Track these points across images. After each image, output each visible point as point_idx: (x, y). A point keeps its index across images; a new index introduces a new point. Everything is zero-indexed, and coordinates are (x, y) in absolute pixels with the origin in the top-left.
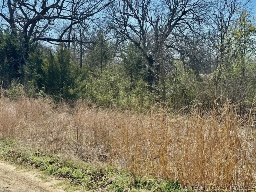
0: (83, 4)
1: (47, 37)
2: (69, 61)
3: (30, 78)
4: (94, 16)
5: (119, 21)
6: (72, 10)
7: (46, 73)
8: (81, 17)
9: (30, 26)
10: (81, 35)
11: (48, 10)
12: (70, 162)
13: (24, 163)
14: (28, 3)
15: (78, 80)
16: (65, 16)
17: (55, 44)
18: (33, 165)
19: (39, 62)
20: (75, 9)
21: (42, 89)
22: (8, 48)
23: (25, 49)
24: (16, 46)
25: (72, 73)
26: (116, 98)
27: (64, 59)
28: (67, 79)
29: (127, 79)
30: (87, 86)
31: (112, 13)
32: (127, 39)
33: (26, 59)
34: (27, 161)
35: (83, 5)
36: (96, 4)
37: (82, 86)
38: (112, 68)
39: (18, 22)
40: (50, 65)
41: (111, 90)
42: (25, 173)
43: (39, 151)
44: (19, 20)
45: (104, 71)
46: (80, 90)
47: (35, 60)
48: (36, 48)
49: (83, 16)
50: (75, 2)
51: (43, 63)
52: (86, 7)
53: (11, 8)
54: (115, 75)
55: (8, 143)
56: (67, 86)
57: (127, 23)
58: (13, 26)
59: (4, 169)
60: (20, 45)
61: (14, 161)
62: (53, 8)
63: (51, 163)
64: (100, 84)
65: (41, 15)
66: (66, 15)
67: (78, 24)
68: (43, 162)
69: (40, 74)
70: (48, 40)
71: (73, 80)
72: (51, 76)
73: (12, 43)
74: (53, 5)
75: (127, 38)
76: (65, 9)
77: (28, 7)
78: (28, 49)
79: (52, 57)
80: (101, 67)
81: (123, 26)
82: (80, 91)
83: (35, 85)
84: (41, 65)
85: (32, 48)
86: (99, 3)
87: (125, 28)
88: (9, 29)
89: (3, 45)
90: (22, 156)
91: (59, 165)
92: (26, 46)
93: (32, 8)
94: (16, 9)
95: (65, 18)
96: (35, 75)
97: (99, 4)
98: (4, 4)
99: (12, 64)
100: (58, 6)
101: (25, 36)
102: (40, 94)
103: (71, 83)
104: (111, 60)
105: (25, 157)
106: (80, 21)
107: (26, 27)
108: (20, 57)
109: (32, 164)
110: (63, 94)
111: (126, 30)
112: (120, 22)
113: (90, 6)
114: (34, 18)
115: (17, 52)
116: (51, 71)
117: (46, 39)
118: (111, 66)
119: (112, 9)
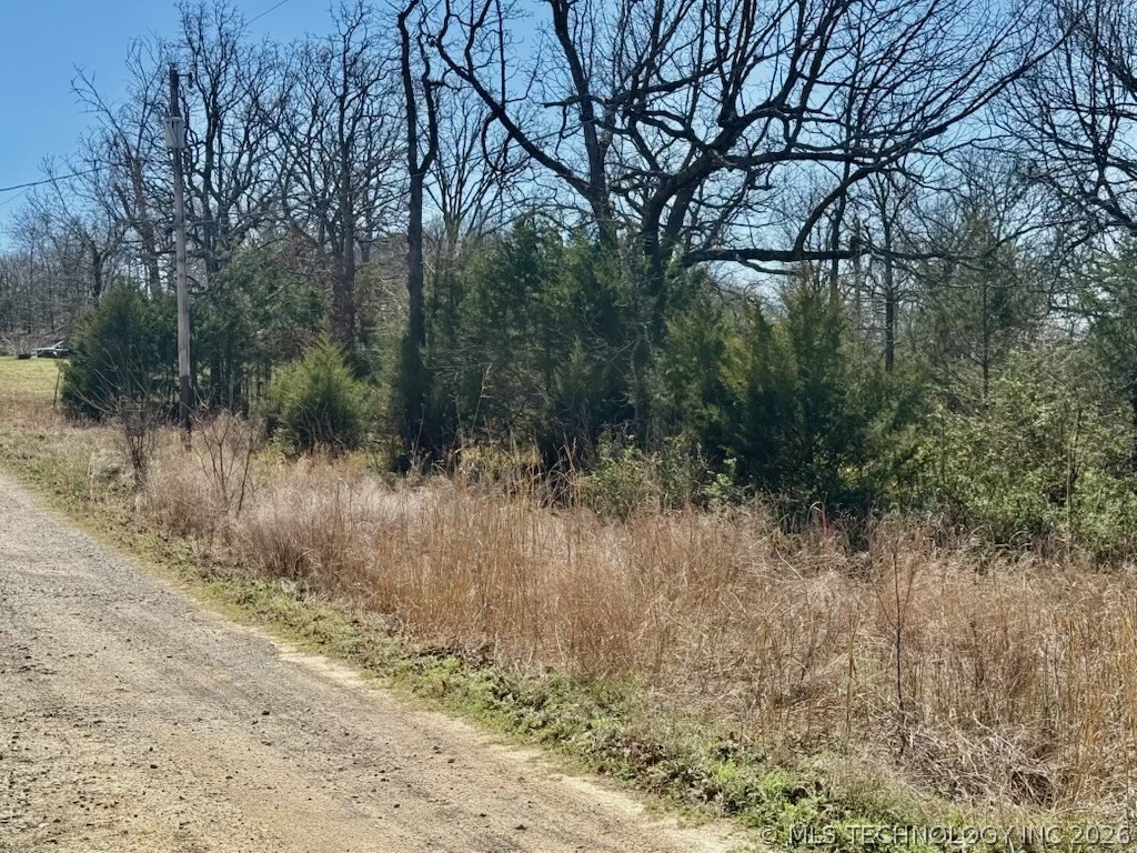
0: (894, 86)
1: (739, 246)
2: (837, 343)
3: (672, 423)
4: (946, 134)
5: (1066, 145)
6: (849, 119)
7: (737, 399)
8: (890, 144)
9: (668, 203)
10: (887, 227)
11: (744, 128)
12: (880, 798)
13: (679, 789)
14: (662, 109)
15: (878, 426)
16: (818, 146)
17: (776, 272)
18: (714, 800)
19: (712, 353)
20: (860, 112)
21: (724, 469)
22: (585, 301)
23: (653, 300)
24: (613, 290)
25: (853, 394)
26: (1062, 504)
27: (817, 333)
28: (828, 421)
29: (1118, 414)
30: (921, 452)
31: (1036, 111)
32: (1108, 224)
33: (658, 342)
34: (688, 780)
35: (896, 91)
36: (959, 80)
37: (899, 452)
38: (1039, 363)
39: (625, 193)
40: (757, 362)
41: (1037, 466)
42: (684, 832)
43: (736, 742)
44: (625, 184)
45: (1003, 379)
46: (889, 468)
47: (693, 346)
48: (695, 293)
49: (899, 139)
50: (861, 81)
51: (725, 356)
52: (911, 97)
53: (596, 135)
54: (1052, 397)
55: (606, 701)
56: (831, 451)
57: (1110, 151)
58: (603, 210)
59: (598, 811)
60: (630, 285)
61: (634, 777)
62: (766, 118)
63: (794, 796)
64: (982, 440)
65: (716, 153)
66: (822, 142)
67: (872, 176)
68: (757, 790)
69: (714, 403)
70: (745, 256)
71: (859, 426)
72: (762, 409)
73: (599, 282)
74: (768, 103)
75: (1111, 219)
76: (815, 115)
77: (661, 125)
78: (663, 299)
79: (764, 328)
80: (985, 365)
81: (1090, 168)
82: (892, 475)
83: (693, 453)
84: (719, 363)
85: (680, 293)
86: (974, 73)
87: (1102, 175)
88: (588, 223)
89: (566, 291)
90: (665, 758)
91: (830, 807)
92: (657, 288)
93: (677, 126)
94: (616, 137)
95: (818, 155)
96: (695, 408)
97: (970, 77)
98: (568, 124)
99: (600, 366)
100: (788, 105)
101: (651, 248)
102: (714, 489)
103: (849, 440)
104: (1034, 330)
105: (680, 764)
106: (882, 164)
107: (653, 209)
108: (633, 333)
109: (711, 794)
110: (814, 490)
111: (1106, 184)
112: (1074, 152)
113: (930, 89)
114: (688, 170)
115: (622, 318)
116: (760, 389)
117: (736, 251)
118: (1034, 357)
119: (1034, 96)
